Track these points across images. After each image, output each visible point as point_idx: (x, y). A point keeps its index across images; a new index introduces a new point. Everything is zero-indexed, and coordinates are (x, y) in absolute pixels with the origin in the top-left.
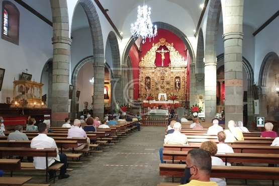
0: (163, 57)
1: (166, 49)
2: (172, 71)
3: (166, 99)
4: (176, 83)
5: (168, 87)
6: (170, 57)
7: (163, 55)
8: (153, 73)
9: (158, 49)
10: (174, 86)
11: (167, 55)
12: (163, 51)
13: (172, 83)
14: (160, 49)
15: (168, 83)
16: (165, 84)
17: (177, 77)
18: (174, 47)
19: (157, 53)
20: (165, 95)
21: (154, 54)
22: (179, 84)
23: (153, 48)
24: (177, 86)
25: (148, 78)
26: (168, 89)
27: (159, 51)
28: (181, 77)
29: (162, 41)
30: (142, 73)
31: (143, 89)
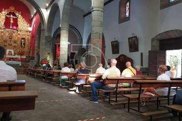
0: (12, 21)
1: (14, 15)
2: (19, 33)
3: (13, 54)
5: (15, 45)
6: (18, 23)
7: (12, 19)
8: (2, 32)
9: (8, 14)
10: (20, 45)
11: (16, 20)
12: (12, 16)
13: (19, 42)
15: (15, 42)
16: (12, 43)
18: (21, 15)
20: (12, 51)
21: (4, 17)
22: (24, 44)
23: (3, 12)
27: (8, 16)
28: (26, 39)
29: (12, 9)
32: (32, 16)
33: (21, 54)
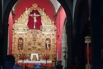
0: (35, 21)
2: (43, 33)
3: (38, 59)
4: (46, 44)
5: (39, 47)
6: (42, 21)
8: (26, 34)
11: (39, 19)
12: (35, 15)
13: (43, 45)
14: (32, 13)
15: (39, 44)
16: (36, 45)
17: (47, 39)
18: (45, 11)
19: (30, 17)
20: (37, 55)
21: (27, 17)
22: (49, 45)
23: (26, 12)
24: (48, 47)
25: (21, 39)
26: (39, 49)
27: (31, 15)
28: (51, 39)
29: (35, 6)
30: (15, 34)
31: (16, 49)
32: (56, 11)
33: (47, 58)
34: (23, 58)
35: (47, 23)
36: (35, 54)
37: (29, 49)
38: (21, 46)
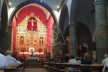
0: (33, 25)
1: (34, 19)
2: (38, 33)
3: (34, 51)
4: (40, 41)
5: (35, 43)
6: (37, 25)
7: (32, 23)
8: (26, 34)
9: (30, 19)
10: (39, 43)
11: (35, 23)
12: (32, 20)
13: (38, 41)
15: (35, 41)
16: (33, 42)
17: (41, 37)
18: (40, 18)
19: (29, 22)
21: (27, 22)
22: (42, 42)
23: (26, 18)
24: (41, 43)
25: (22, 37)
26: (35, 45)
27: (30, 21)
28: (44, 38)
29: (32, 15)
30: (18, 34)
31: (18, 44)
32: (48, 18)
33: (40, 51)
34: (23, 50)
35: (41, 27)
36: (32, 48)
37: (28, 45)
38: (22, 42)
